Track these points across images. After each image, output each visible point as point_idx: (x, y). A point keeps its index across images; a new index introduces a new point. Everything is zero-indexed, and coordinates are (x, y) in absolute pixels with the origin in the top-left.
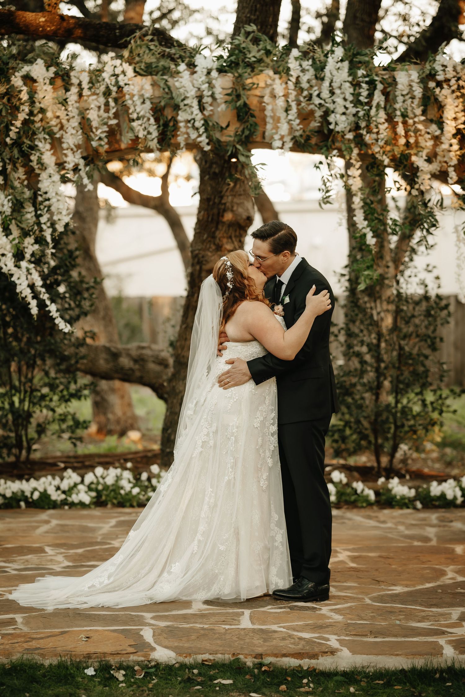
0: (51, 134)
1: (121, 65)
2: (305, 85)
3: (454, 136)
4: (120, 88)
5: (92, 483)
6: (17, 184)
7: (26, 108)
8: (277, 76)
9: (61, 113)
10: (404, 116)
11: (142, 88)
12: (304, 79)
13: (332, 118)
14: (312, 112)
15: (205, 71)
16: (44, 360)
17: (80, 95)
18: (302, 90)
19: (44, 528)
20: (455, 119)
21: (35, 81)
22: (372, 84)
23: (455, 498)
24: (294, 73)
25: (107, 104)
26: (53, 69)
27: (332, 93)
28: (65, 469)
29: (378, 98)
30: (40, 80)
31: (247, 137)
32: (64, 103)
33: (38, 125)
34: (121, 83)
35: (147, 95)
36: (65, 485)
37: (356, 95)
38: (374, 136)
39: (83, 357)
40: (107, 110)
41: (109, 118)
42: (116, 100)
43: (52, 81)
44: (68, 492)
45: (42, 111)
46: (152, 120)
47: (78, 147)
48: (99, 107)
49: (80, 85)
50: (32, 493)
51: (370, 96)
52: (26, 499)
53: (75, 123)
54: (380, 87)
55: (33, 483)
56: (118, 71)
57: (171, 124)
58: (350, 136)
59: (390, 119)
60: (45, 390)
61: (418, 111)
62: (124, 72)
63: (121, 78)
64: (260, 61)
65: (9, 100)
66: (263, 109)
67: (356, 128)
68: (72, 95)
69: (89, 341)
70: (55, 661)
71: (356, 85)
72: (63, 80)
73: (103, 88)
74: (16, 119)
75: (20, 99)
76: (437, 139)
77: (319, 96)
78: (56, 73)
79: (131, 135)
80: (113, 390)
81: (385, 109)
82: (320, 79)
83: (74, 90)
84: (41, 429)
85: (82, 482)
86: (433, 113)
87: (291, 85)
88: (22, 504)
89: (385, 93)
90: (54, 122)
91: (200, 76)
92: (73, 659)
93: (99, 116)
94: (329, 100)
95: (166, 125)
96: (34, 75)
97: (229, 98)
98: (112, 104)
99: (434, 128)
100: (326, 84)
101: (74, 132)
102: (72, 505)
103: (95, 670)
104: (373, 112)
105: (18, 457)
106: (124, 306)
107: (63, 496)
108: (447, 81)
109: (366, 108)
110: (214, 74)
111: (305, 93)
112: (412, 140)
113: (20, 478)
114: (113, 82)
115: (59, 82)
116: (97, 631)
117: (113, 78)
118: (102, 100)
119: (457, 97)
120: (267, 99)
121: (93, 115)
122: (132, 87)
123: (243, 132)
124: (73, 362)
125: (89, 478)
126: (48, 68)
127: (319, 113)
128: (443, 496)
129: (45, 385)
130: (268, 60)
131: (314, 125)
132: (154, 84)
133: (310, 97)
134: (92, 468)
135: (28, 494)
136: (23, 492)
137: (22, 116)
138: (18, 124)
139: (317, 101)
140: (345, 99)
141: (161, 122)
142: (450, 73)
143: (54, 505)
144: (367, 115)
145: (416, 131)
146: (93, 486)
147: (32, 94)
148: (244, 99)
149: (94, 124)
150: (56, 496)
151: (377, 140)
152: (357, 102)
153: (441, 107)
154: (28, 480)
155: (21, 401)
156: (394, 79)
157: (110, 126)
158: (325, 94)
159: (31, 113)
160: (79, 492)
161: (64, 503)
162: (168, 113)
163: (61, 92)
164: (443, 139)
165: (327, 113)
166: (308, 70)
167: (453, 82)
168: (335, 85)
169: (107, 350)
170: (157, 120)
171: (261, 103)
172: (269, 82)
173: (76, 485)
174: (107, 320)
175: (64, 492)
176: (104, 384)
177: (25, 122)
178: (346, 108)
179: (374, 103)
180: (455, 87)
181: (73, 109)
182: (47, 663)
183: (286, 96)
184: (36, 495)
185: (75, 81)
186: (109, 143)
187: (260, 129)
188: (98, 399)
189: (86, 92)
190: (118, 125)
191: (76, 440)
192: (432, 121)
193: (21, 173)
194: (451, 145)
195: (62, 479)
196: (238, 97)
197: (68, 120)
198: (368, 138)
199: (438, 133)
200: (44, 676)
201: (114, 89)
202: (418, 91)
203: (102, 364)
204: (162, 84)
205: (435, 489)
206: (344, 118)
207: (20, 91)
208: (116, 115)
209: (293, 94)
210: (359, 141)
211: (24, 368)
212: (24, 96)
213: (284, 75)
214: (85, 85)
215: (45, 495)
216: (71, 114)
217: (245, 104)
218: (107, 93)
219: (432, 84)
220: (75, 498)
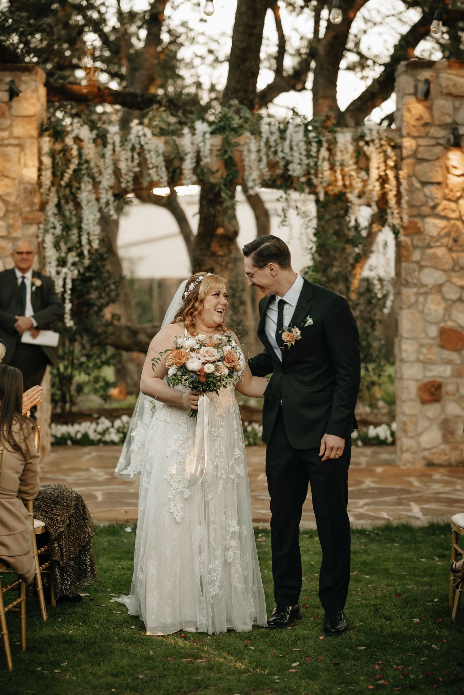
0: (93, 178)
1: (143, 129)
2: (272, 143)
3: (378, 180)
4: (142, 146)
5: (119, 428)
6: (67, 214)
7: (76, 161)
8: (253, 137)
9: (101, 163)
10: (342, 165)
11: (157, 146)
12: (272, 139)
13: (290, 167)
14: (277, 163)
15: (202, 134)
16: (82, 336)
17: (114, 151)
18: (270, 147)
19: (87, 457)
20: (378, 168)
21: (81, 140)
22: (320, 143)
23: (386, 439)
24: (264, 136)
25: (133, 157)
26: (95, 132)
27: (291, 149)
28: (99, 418)
29: (324, 153)
30: (86, 140)
31: (231, 180)
32: (103, 156)
33: (84, 172)
34: (143, 143)
35: (161, 151)
36: (100, 428)
37: (308, 151)
38: (320, 180)
39: (112, 334)
40: (133, 161)
41: (134, 167)
42: (139, 154)
43: (95, 141)
44: (103, 433)
45: (87, 162)
46: (164, 169)
47: (111, 188)
48: (127, 160)
49: (114, 144)
50: (76, 434)
51: (318, 151)
52: (71, 439)
53: (110, 171)
54: (325, 145)
55: (77, 427)
56: (141, 133)
57: (178, 171)
58: (303, 179)
59: (332, 168)
60: (83, 359)
61: (351, 162)
62: (145, 135)
63: (142, 138)
64: (241, 126)
65: (64, 155)
66: (243, 160)
67: (308, 173)
68: (108, 151)
69: (116, 322)
70: (107, 524)
71: (308, 143)
72: (102, 140)
73: (129, 146)
74: (68, 168)
75: (71, 155)
76: (365, 182)
77: (282, 151)
78: (97, 135)
79: (148, 179)
80: (132, 360)
81: (329, 160)
82: (283, 139)
83: (110, 147)
84: (80, 389)
85: (113, 426)
86: (362, 163)
87: (262, 143)
88: (69, 442)
89: (329, 150)
90: (95, 170)
91: (198, 138)
92: (118, 523)
93: (127, 166)
94: (289, 154)
95: (174, 172)
96: (82, 136)
97: (219, 153)
98: (136, 156)
99: (363, 174)
100: (287, 143)
101: (108, 177)
102: (106, 443)
103: (132, 529)
104: (320, 163)
105: (63, 408)
106: (137, 286)
107: (99, 437)
108: (373, 141)
109: (315, 160)
110: (208, 136)
111: (273, 149)
112: (347, 183)
113: (66, 423)
114: (138, 141)
115: (99, 141)
116: (131, 510)
117: (137, 139)
118: (129, 154)
119: (380, 152)
120: (245, 153)
121: (123, 166)
122: (150, 145)
123: (228, 175)
124: (103, 337)
125: (118, 423)
126: (91, 130)
127: (282, 163)
128: (377, 437)
129: (83, 355)
130: (246, 126)
131: (279, 171)
132: (166, 143)
133: (275, 153)
134: (119, 417)
135: (73, 435)
136: (69, 434)
137: (73, 166)
138: (70, 171)
139: (281, 155)
140: (300, 154)
141: (171, 170)
142: (375, 135)
143: (92, 443)
144: (316, 164)
145: (351, 176)
146: (121, 430)
147: (80, 149)
148: (229, 153)
149: (123, 171)
150: (93, 436)
151: (321, 183)
152: (309, 156)
153: (368, 159)
154: (72, 425)
155: (66, 368)
156: (335, 138)
157: (135, 173)
158: (287, 150)
159: (79, 164)
160: (110, 433)
161: (100, 441)
162: (176, 163)
163: (101, 147)
164: (369, 182)
165: (288, 163)
166: (275, 133)
167: (377, 141)
168: (294, 143)
169: (129, 329)
170: (167, 168)
171: (241, 155)
172: (247, 141)
173: (108, 429)
174: (127, 303)
175: (99, 434)
176: (125, 355)
177: (75, 171)
178: (301, 160)
179: (321, 157)
180: (378, 145)
181: (109, 160)
182: (102, 525)
183: (259, 151)
184: (79, 436)
185: (110, 140)
186: (134, 184)
187: (240, 175)
188: (119, 367)
189: (118, 149)
190: (141, 172)
191: (106, 398)
192: (361, 169)
193: (71, 206)
194: (374, 186)
195: (97, 424)
196: (226, 152)
197: (105, 169)
198: (315, 181)
199: (365, 177)
200: (101, 531)
201: (138, 146)
202: (351, 148)
203: (125, 339)
204: (172, 142)
205: (372, 432)
206: (299, 167)
207: (72, 149)
208: (139, 165)
209: (264, 150)
210: (309, 183)
211: (67, 343)
212: (75, 152)
213: (258, 137)
214: (117, 144)
215: (86, 436)
216: (107, 165)
217: (230, 158)
218: (133, 149)
219: (362, 143)
220: (107, 438)
